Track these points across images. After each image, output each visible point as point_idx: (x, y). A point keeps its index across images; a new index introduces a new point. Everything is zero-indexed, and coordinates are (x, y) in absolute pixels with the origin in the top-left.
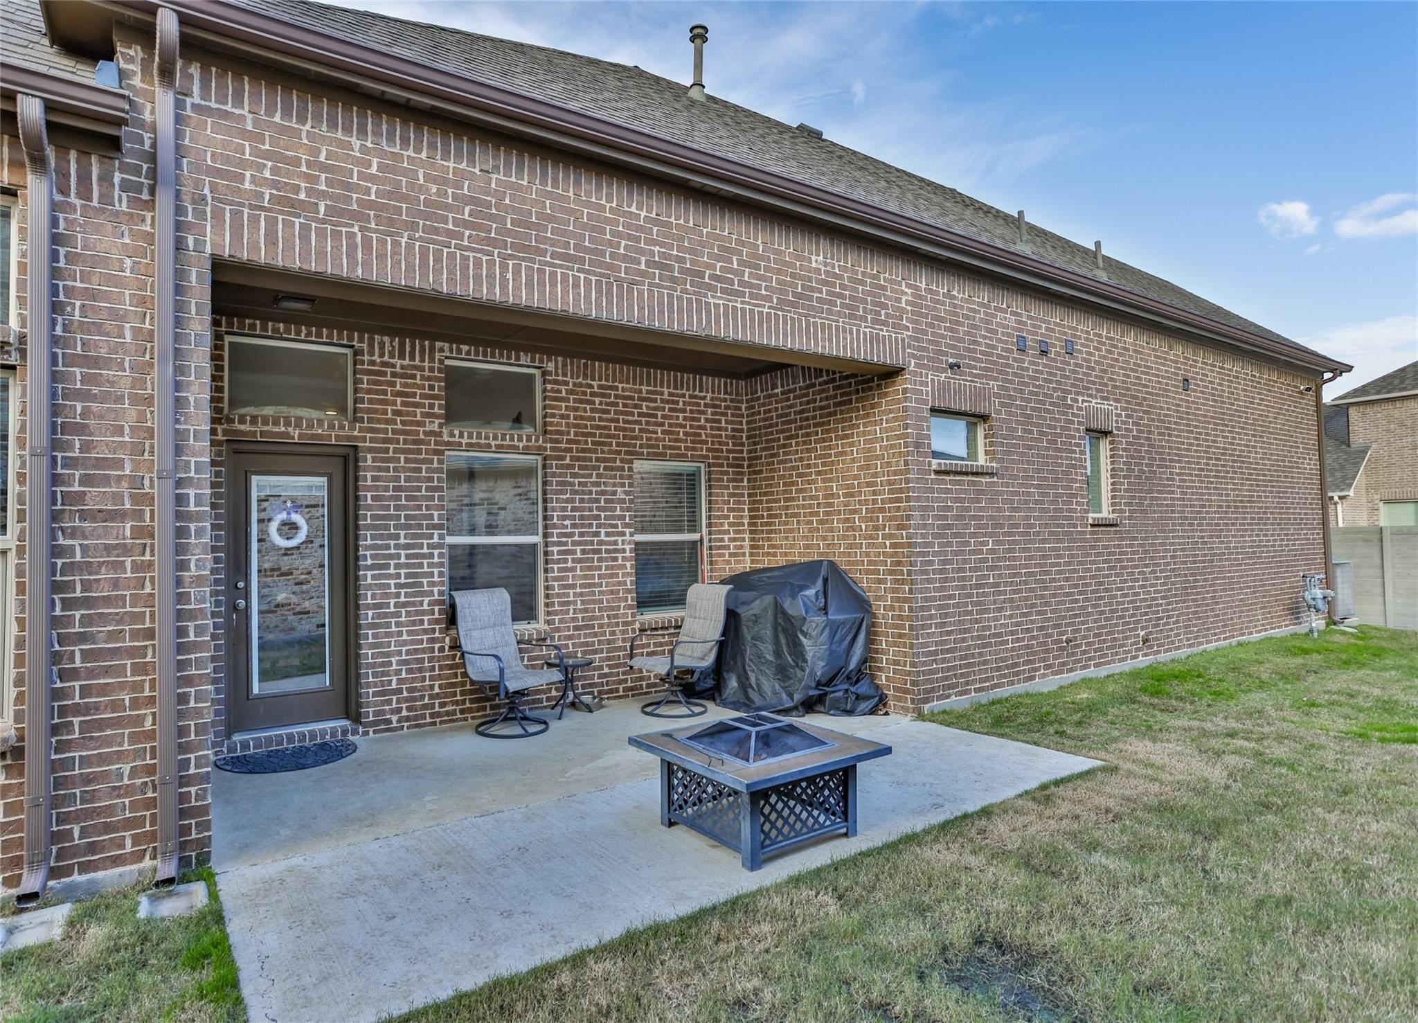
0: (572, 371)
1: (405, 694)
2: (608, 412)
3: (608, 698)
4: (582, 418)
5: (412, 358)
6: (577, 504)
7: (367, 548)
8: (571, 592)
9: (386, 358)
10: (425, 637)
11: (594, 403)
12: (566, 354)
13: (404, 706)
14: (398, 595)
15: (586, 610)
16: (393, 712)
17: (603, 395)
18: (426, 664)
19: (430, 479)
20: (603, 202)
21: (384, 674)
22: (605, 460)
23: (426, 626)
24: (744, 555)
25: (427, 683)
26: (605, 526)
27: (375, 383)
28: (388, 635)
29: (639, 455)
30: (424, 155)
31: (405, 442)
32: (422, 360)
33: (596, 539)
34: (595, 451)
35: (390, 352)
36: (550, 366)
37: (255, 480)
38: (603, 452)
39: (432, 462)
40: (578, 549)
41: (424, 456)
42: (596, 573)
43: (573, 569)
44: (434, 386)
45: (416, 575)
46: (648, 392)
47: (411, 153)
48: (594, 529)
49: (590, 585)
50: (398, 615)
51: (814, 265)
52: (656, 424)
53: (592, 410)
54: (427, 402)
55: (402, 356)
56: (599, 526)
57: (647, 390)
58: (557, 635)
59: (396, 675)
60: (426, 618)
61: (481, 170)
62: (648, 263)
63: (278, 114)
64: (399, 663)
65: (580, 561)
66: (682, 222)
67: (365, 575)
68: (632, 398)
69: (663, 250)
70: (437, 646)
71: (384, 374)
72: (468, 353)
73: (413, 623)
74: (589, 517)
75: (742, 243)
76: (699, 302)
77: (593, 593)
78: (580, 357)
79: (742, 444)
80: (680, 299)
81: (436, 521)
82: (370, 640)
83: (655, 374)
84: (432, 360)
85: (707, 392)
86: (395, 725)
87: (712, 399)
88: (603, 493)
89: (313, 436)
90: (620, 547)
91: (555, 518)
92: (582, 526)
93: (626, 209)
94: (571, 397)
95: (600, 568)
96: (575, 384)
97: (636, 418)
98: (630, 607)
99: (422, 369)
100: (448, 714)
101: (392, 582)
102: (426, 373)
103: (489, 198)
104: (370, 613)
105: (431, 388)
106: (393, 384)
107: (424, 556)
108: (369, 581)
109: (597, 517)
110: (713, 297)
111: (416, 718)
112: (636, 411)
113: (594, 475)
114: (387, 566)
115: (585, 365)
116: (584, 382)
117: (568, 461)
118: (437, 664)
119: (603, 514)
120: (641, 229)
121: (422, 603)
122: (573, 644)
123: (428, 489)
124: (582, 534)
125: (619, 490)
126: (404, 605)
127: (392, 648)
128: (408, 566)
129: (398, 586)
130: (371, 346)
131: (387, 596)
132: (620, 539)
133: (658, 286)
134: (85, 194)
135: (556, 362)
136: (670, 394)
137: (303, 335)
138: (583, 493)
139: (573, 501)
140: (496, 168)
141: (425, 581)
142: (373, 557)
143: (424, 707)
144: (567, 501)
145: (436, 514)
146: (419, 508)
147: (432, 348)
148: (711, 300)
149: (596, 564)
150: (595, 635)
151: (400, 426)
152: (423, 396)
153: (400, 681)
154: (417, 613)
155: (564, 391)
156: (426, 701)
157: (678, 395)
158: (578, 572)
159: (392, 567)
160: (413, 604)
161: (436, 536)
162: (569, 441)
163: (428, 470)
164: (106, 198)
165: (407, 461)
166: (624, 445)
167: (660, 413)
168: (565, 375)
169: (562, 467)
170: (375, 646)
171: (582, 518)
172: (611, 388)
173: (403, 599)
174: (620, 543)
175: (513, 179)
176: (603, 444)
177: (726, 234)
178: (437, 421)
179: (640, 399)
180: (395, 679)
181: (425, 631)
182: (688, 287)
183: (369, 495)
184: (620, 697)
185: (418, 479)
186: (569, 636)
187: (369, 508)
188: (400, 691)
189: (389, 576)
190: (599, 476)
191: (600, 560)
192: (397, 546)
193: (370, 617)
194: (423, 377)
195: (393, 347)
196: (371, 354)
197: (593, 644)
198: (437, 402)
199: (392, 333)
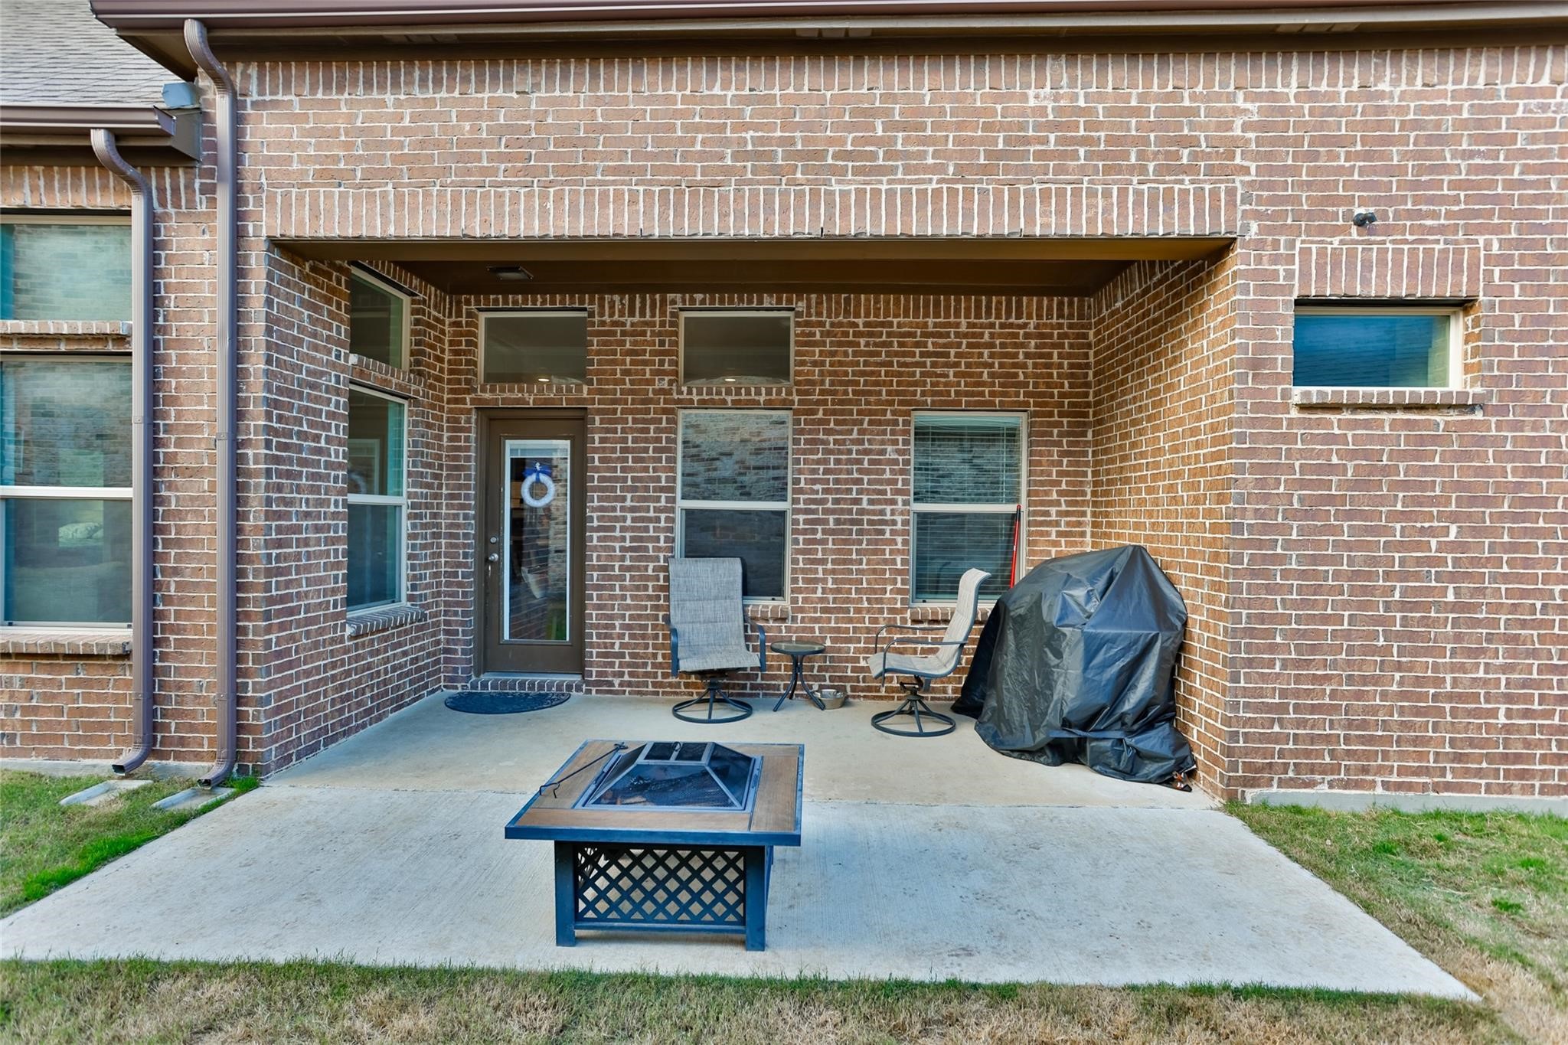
0: (829, 309)
1: (627, 659)
2: (879, 354)
3: (865, 697)
4: (841, 364)
5: (643, 314)
6: (832, 466)
7: (594, 510)
8: (820, 568)
9: (616, 317)
10: (649, 603)
11: (858, 344)
12: (819, 290)
13: (626, 670)
14: (623, 559)
15: (838, 591)
16: (615, 674)
17: (871, 335)
18: (650, 632)
19: (658, 440)
20: (673, 92)
21: (607, 636)
22: (870, 413)
23: (650, 592)
24: (1083, 534)
25: (650, 650)
26: (868, 492)
27: (605, 343)
28: (612, 597)
29: (921, 406)
30: (456, 94)
31: (634, 402)
32: (653, 315)
33: (855, 507)
34: (858, 403)
35: (619, 311)
36: (801, 306)
37: (509, 444)
38: (868, 403)
39: (660, 421)
40: (831, 518)
41: (652, 415)
42: (854, 547)
43: (824, 542)
44: (664, 341)
45: (641, 539)
46: (935, 325)
47: (444, 94)
48: (854, 495)
49: (844, 562)
50: (622, 578)
51: (1032, 103)
52: (947, 365)
53: (855, 354)
54: (657, 358)
55: (632, 314)
56: (860, 492)
57: (935, 323)
58: (800, 616)
59: (619, 638)
60: (650, 584)
61: (518, 93)
62: (736, 156)
63: (321, 90)
64: (623, 626)
65: (833, 532)
66: (791, 90)
67: (592, 536)
68: (912, 335)
69: (760, 134)
70: (661, 614)
71: (614, 333)
72: (703, 302)
73: (637, 588)
74: (846, 482)
75: (894, 98)
76: (814, 193)
77: (850, 572)
78: (840, 290)
79: (1087, 385)
80: (784, 194)
81: (663, 484)
82: (595, 602)
83: (947, 301)
84: (663, 313)
85: (1030, 317)
86: (617, 688)
87: (1037, 327)
88: (867, 452)
89: (546, 401)
90: (888, 517)
91: (803, 481)
92: (838, 491)
93: (706, 92)
94: (828, 340)
95: (860, 542)
96: (832, 325)
97: (917, 359)
98: (899, 591)
99: (653, 324)
100: (671, 685)
101: (617, 545)
102: (657, 329)
103: (527, 123)
104: (595, 574)
105: (662, 343)
106: (622, 343)
107: (650, 520)
108: (595, 542)
109: (859, 481)
110: (839, 182)
111: (638, 684)
112: (917, 351)
113: (855, 431)
114: (613, 529)
115: (847, 301)
116: (845, 320)
117: (820, 415)
118: (661, 633)
119: (866, 478)
120: (726, 113)
121: (646, 568)
122: (820, 628)
123: (655, 450)
124: (836, 501)
125: (889, 448)
126: (629, 569)
127: (616, 611)
128: (633, 529)
129: (623, 549)
130: (602, 306)
131: (611, 558)
132: (888, 508)
133: (750, 182)
134: (177, 205)
135: (809, 300)
136: (970, 325)
137: (538, 303)
138: (840, 452)
139: (826, 462)
140: (536, 86)
141: (650, 545)
142: (600, 519)
143: (647, 674)
144: (818, 462)
145: (663, 476)
146: (646, 470)
147: (663, 302)
148: (837, 188)
149: (854, 536)
150: (850, 620)
151: (628, 386)
152: (653, 353)
153: (622, 645)
154: (641, 579)
155: (818, 334)
156: (649, 669)
157: (982, 326)
158: (830, 546)
159: (618, 529)
160: (638, 568)
161: (663, 500)
162: (822, 392)
163: (657, 430)
164: (191, 203)
165: (635, 421)
166: (898, 393)
167: (953, 352)
168: (819, 314)
169: (813, 422)
170: (599, 607)
171: (837, 481)
172: (882, 324)
173: (628, 563)
174: (888, 512)
175: (557, 93)
176: (869, 393)
177: (865, 91)
178: (667, 378)
179: (925, 335)
180: (617, 642)
181: (649, 598)
182: (799, 175)
183: (596, 456)
184: (881, 698)
185: (646, 440)
186: (816, 618)
187: (597, 470)
188: (622, 655)
189: (614, 539)
190: (861, 432)
191: (860, 532)
192: (623, 509)
193: (595, 578)
194: (653, 334)
195: (623, 305)
196: (602, 314)
197: (847, 630)
198: (667, 358)
199: (621, 290)
